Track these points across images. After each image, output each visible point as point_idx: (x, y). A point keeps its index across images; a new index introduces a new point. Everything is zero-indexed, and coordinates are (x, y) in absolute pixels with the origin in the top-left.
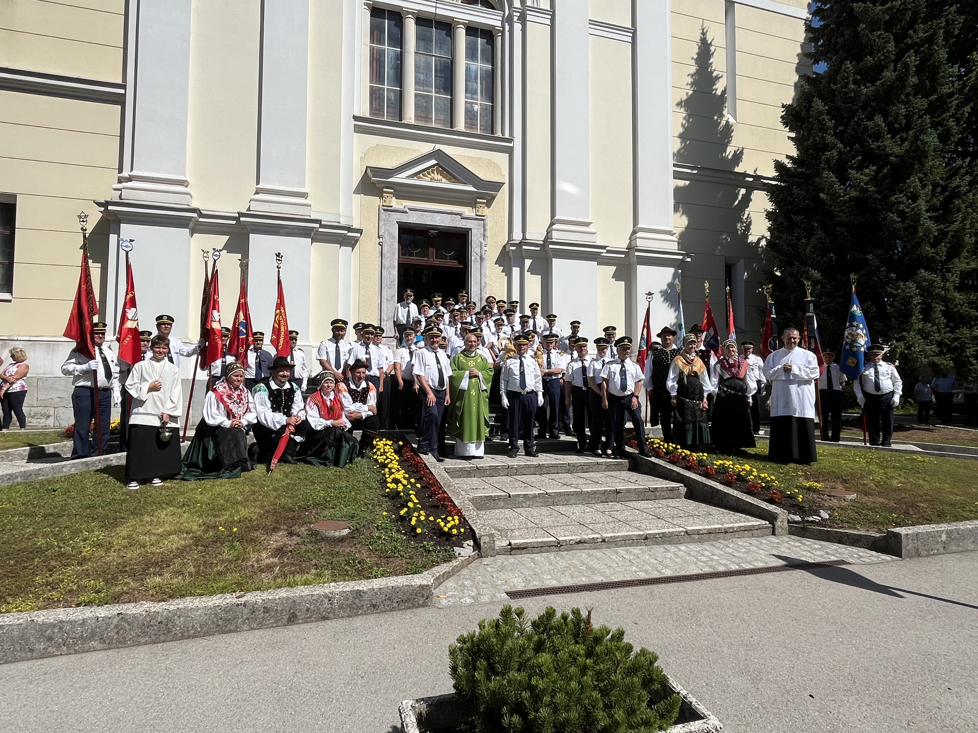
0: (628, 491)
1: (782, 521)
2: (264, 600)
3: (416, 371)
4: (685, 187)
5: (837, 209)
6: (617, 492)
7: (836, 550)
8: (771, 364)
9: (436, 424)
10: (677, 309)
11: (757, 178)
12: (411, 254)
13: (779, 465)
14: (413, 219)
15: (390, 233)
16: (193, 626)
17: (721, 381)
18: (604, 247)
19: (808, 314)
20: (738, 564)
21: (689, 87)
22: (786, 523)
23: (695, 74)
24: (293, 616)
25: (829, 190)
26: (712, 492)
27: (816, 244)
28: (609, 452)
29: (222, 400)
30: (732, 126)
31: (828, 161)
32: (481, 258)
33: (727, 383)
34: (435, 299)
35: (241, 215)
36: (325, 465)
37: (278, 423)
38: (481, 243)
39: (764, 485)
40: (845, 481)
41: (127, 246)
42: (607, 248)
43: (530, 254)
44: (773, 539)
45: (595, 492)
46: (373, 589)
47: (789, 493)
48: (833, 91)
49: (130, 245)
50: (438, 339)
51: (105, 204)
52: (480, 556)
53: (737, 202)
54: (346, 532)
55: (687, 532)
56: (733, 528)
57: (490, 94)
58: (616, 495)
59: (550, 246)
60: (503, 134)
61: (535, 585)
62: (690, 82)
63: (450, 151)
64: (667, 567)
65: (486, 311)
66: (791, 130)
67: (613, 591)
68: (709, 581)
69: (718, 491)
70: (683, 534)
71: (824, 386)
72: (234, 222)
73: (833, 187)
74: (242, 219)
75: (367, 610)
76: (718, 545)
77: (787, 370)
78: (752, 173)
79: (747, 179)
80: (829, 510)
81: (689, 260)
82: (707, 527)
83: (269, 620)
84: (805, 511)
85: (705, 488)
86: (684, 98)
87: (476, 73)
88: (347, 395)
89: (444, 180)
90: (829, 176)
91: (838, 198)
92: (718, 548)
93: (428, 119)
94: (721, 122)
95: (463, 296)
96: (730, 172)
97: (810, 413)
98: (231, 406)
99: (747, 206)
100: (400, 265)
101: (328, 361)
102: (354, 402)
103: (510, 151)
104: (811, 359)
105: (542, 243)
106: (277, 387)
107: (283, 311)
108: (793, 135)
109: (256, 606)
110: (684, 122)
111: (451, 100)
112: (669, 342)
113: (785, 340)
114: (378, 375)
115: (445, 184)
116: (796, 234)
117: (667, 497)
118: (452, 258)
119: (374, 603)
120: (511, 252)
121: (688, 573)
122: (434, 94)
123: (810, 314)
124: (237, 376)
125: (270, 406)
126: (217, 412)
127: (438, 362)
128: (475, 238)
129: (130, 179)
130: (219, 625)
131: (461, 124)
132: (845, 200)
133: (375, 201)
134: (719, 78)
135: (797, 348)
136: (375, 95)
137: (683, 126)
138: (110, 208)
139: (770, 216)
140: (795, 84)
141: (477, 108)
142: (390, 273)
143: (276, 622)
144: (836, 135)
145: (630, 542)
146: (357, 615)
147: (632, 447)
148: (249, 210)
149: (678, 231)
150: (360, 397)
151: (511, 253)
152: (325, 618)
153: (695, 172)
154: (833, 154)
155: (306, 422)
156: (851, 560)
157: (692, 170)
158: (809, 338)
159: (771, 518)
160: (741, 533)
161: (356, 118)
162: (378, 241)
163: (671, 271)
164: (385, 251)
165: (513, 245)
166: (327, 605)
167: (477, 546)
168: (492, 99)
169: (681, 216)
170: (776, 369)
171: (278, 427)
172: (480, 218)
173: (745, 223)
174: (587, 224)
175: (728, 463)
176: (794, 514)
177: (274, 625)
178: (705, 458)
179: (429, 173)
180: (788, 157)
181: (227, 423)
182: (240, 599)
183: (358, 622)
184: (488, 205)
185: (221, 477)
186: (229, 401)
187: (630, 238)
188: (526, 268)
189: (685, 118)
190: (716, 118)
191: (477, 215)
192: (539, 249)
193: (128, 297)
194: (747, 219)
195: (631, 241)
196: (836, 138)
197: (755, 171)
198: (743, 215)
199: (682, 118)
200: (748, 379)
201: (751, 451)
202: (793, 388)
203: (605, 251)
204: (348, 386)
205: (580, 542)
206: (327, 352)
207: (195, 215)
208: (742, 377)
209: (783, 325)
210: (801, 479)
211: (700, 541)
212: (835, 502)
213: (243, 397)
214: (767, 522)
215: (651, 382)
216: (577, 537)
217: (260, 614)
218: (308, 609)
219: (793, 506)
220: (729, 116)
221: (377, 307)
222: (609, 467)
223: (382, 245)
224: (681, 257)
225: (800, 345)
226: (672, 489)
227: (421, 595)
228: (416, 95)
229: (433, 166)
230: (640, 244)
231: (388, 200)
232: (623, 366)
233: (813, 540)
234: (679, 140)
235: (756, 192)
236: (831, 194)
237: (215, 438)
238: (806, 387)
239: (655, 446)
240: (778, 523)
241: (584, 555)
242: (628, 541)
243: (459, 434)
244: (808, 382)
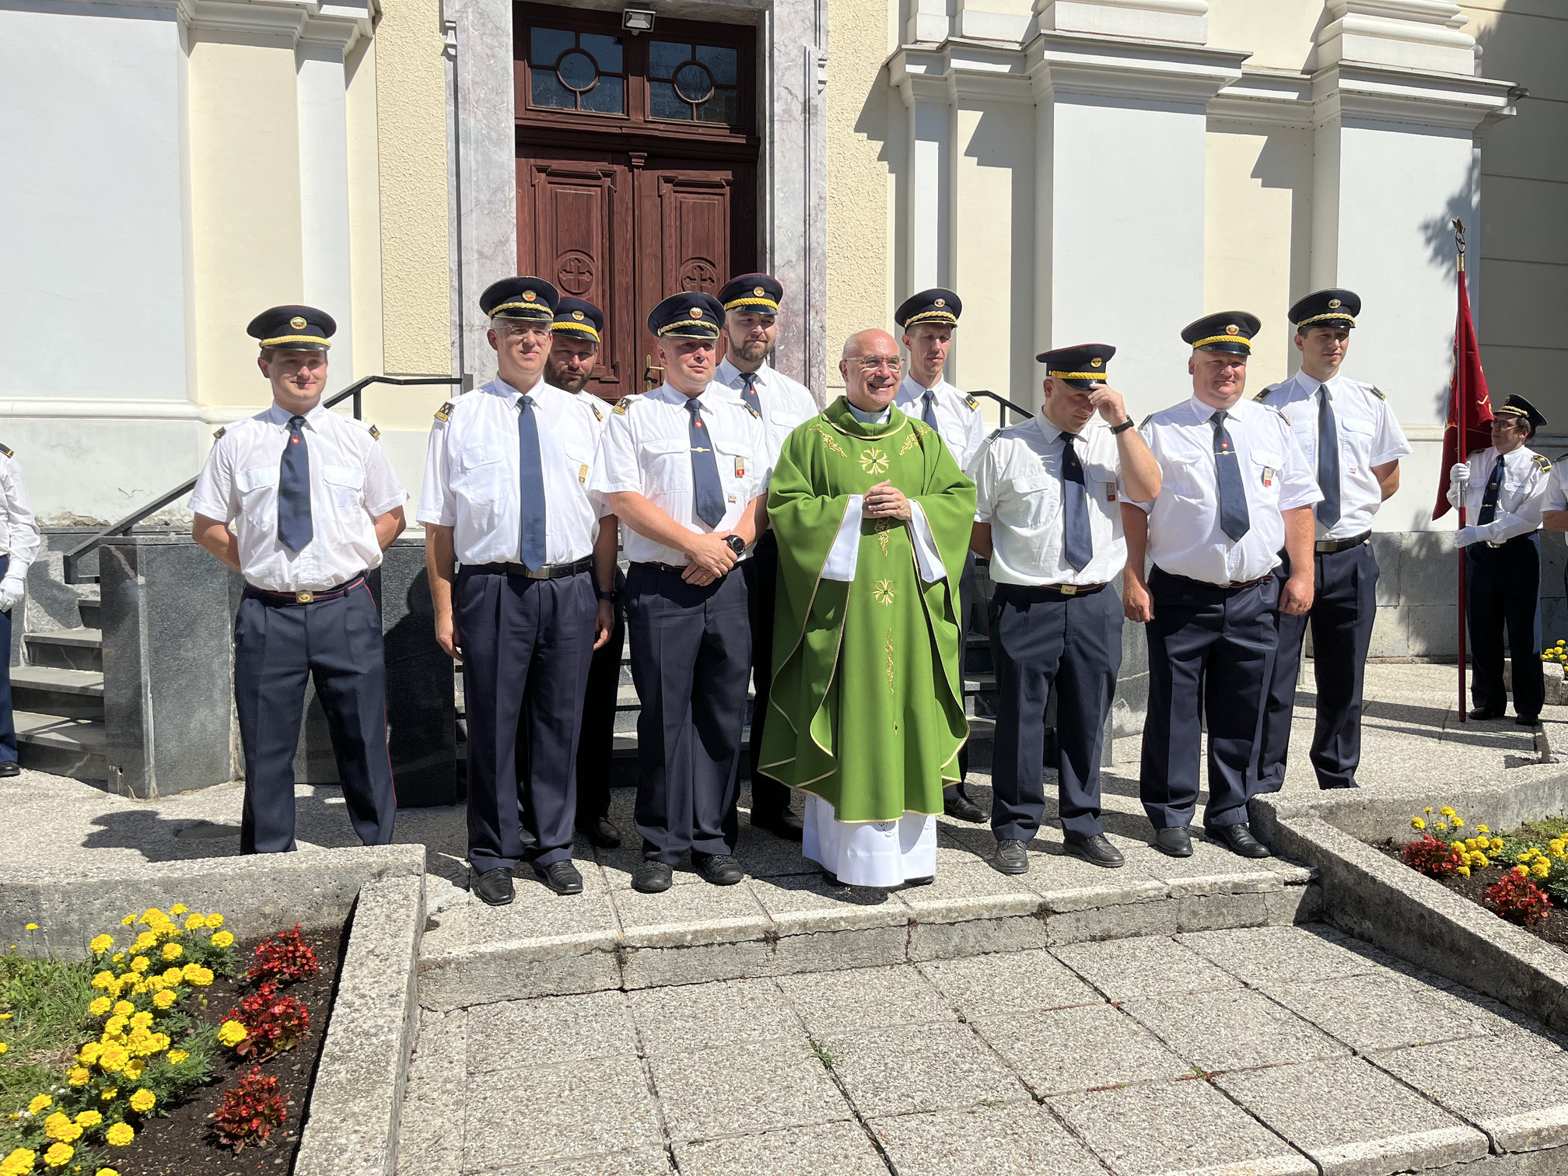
12: (568, 98)
15: (484, 15)
32: (807, 108)
38: (806, 54)
42: (1244, 66)
43: (976, 92)
59: (1049, 55)
105: (1017, 47)
118: (708, 112)
120: (909, 84)
128: (786, 39)
149: (1477, 13)
151: (909, 93)
162: (440, 41)
164: (465, 78)
165: (915, 57)
187: (1315, 37)
188: (962, 143)
192: (1005, 69)
195: (1317, 45)
203: (1237, 73)
230: (1354, 51)
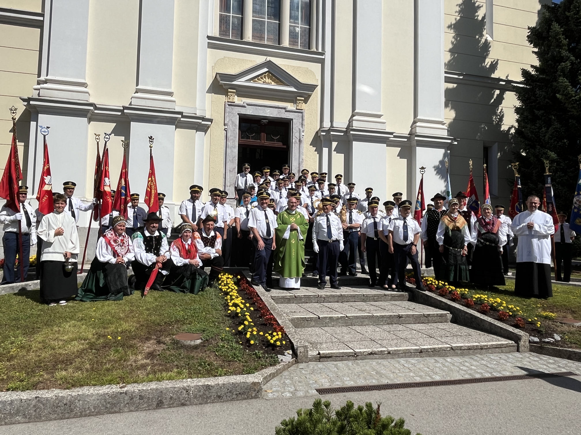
0: (408, 316)
1: (525, 342)
2: (139, 390)
3: (250, 224)
4: (453, 89)
5: (570, 106)
6: (400, 317)
7: (566, 364)
8: (517, 223)
9: (265, 263)
10: (446, 180)
11: (509, 82)
12: (248, 138)
13: (523, 299)
14: (250, 111)
15: (233, 122)
16: (89, 407)
17: (479, 235)
18: (391, 133)
19: (546, 185)
20: (491, 373)
21: (457, 14)
22: (527, 343)
23: (462, 4)
24: (160, 403)
25: (564, 91)
26: (472, 318)
27: (553, 132)
28: (394, 286)
29: (110, 243)
30: (490, 43)
31: (563, 70)
32: (300, 141)
33: (483, 237)
34: (265, 171)
35: (125, 108)
36: (184, 292)
37: (150, 261)
38: (300, 130)
39: (511, 314)
40: (573, 312)
41: (45, 132)
42: (394, 134)
43: (336, 138)
44: (517, 354)
45: (383, 317)
46: (219, 384)
47: (530, 320)
48: (567, 17)
49: (47, 131)
50: (267, 201)
51: (28, 100)
52: (297, 362)
53: (493, 100)
54: (199, 342)
55: (452, 348)
56: (487, 346)
57: (308, 19)
58: (399, 319)
59: (351, 132)
60: (317, 49)
61: (338, 385)
62: (458, 10)
63: (277, 61)
64: (436, 373)
65: (302, 180)
66: (535, 46)
67: (396, 391)
68: (469, 385)
69: (476, 318)
70: (449, 349)
71: (558, 239)
72: (120, 113)
73: (566, 89)
74: (125, 111)
75: (214, 400)
76: (476, 358)
77: (530, 227)
78: (504, 78)
79: (501, 83)
80: (561, 333)
81: (456, 143)
82: (467, 345)
83: (143, 405)
84: (542, 334)
85: (466, 315)
86: (454, 22)
87: (298, 4)
88: (200, 241)
89: (273, 83)
90: (564, 81)
91: (570, 98)
92: (476, 360)
93: (262, 38)
94: (481, 40)
95: (286, 169)
96: (488, 77)
97: (547, 260)
98: (116, 248)
99: (501, 103)
100: (239, 145)
101: (187, 216)
102: (205, 246)
103: (322, 62)
104: (548, 219)
105: (345, 130)
106: (149, 235)
107: (153, 179)
108: (536, 50)
109: (134, 394)
110: (453, 40)
111: (279, 24)
112: (440, 204)
113: (528, 205)
114: (223, 227)
115: (274, 86)
116: (538, 125)
117: (437, 321)
118: (278, 140)
119: (219, 394)
120: (322, 136)
121: (452, 379)
122: (266, 20)
123: (549, 185)
124: (121, 226)
125: (144, 248)
126: (106, 252)
127: (267, 218)
128: (296, 126)
129: (46, 82)
130: (107, 408)
131: (286, 42)
132: (576, 99)
133: (222, 98)
134: (480, 7)
135: (537, 211)
136: (223, 21)
137: (452, 43)
138: (31, 102)
139: (518, 110)
140: (539, 11)
141: (298, 30)
142: (232, 151)
143: (149, 406)
144: (570, 50)
145: (409, 354)
146: (206, 403)
147: (411, 283)
148: (130, 104)
149: (448, 122)
150: (210, 242)
151: (322, 138)
152: (183, 405)
153: (461, 77)
154: (567, 64)
155: (170, 261)
156: (577, 372)
157: (459, 76)
158: (548, 203)
159: (516, 339)
160: (493, 349)
161: (209, 38)
162: (224, 127)
163: (442, 151)
164: (229, 135)
165: (323, 131)
166: (185, 395)
167: (295, 354)
168: (309, 23)
169: (450, 110)
170: (521, 226)
171: (150, 263)
172: (300, 111)
173: (499, 116)
174: (379, 116)
175: (484, 297)
176: (534, 336)
177: (147, 409)
178: (466, 292)
179: (262, 78)
180: (532, 66)
181: (113, 260)
182: (123, 389)
183: (208, 408)
184: (306, 101)
185: (109, 300)
186: (115, 245)
187: (411, 127)
188: (333, 149)
189: (454, 37)
190: (477, 37)
191: (297, 109)
192: (342, 134)
193: (46, 168)
194: (500, 113)
195: (412, 129)
196: (569, 52)
197: (507, 77)
198: (498, 110)
199: (452, 38)
200: (500, 233)
201: (501, 288)
202: (535, 241)
203: (392, 136)
204: (201, 234)
205: (371, 354)
206: (186, 209)
207: (92, 108)
208: (495, 232)
209: (526, 194)
210: (540, 310)
211: (462, 355)
212: (565, 328)
213: (125, 241)
214: (513, 342)
215: (426, 235)
216: (369, 350)
217: (137, 400)
218: (171, 398)
219: (534, 331)
220: (487, 36)
221: (222, 176)
222: (393, 298)
223: (226, 131)
224: (449, 141)
225: (540, 209)
226: (441, 316)
227: (253, 389)
228: (253, 20)
229: (265, 73)
230: (419, 131)
231: (231, 98)
232: (405, 222)
233: (548, 357)
234: (449, 54)
235: (507, 92)
236: (566, 95)
237: (104, 271)
238: (544, 241)
239: (428, 283)
240: (522, 343)
241: (374, 363)
242: (407, 354)
243: (281, 272)
244: (545, 237)
